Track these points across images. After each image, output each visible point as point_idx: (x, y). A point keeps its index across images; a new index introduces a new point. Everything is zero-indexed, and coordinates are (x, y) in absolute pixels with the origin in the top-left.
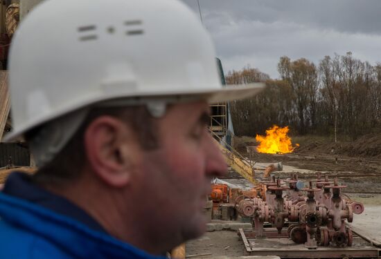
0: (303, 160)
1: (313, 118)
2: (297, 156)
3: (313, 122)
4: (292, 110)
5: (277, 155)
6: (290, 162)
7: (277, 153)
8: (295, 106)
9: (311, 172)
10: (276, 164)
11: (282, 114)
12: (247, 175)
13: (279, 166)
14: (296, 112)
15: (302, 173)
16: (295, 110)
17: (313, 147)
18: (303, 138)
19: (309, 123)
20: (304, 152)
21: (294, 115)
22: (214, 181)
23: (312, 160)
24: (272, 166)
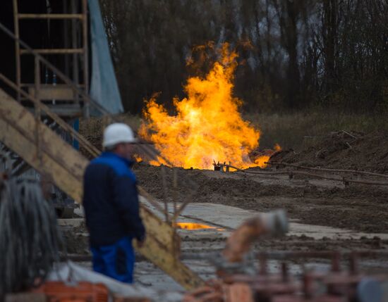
1: (329, 51)
4: (262, 25)
6: (268, 200)
7: (218, 167)
8: (272, 11)
9: (346, 234)
10: (267, 217)
15: (318, 237)
16: (269, 24)
17: (334, 149)
18: (299, 118)
20: (306, 167)
24: (253, 224)
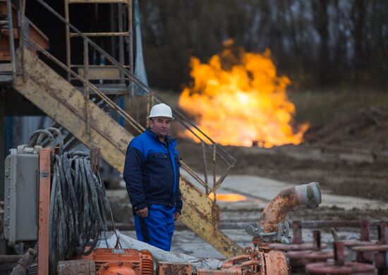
0: (336, 166)
1: (358, 33)
2: (316, 154)
3: (358, 47)
4: (295, 8)
5: (255, 151)
10: (301, 190)
11: (264, 22)
12: (195, 216)
13: (311, 195)
14: (309, 15)
18: (330, 96)
19: (345, 51)
21: (301, 25)
22: (112, 242)
23: (363, 165)
24: (288, 195)
